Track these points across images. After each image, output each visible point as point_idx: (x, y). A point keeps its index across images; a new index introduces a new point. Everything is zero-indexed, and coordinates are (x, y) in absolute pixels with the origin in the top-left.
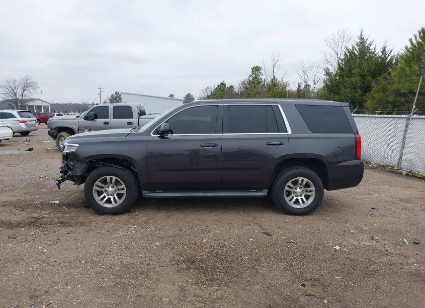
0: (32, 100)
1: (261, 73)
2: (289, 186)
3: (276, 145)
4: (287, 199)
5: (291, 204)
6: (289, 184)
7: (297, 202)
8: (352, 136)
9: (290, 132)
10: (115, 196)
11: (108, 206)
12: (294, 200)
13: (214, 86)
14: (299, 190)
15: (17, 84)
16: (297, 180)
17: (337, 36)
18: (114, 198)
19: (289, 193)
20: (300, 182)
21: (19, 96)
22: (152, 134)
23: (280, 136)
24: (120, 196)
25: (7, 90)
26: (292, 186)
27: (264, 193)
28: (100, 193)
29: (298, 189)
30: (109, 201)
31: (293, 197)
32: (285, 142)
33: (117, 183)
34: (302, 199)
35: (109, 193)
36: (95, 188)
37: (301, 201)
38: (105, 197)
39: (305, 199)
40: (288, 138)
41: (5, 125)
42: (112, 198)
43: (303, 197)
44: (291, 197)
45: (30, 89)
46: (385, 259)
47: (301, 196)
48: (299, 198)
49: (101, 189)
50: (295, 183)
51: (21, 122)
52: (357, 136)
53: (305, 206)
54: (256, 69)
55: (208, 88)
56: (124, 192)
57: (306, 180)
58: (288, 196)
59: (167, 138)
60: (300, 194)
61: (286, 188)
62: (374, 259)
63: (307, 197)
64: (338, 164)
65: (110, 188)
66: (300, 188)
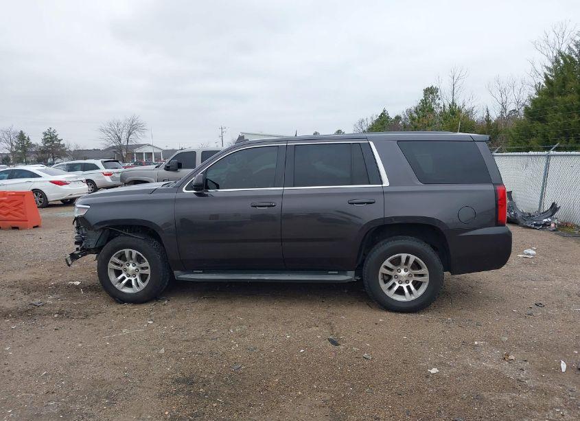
0: (139, 146)
1: (438, 96)
2: (386, 267)
3: (364, 203)
4: (384, 287)
5: (391, 294)
6: (387, 263)
7: (400, 291)
8: (490, 187)
9: (386, 183)
10: (137, 277)
11: (127, 290)
12: (395, 288)
13: (372, 118)
14: (403, 273)
15: (121, 126)
16: (400, 258)
17: (552, 36)
18: (136, 280)
19: (387, 278)
20: (403, 260)
21: (124, 142)
22: (184, 190)
23: (371, 190)
24: (143, 277)
25: (110, 135)
26: (391, 266)
27: (349, 276)
28: (118, 273)
29: (403, 271)
30: (129, 284)
31: (394, 284)
32: (379, 200)
33: (139, 259)
34: (408, 288)
35: (129, 273)
36: (111, 265)
37: (406, 291)
38: (124, 278)
39: (412, 288)
40: (384, 193)
41: (79, 179)
42: (133, 279)
43: (410, 284)
44: (390, 283)
45: (137, 132)
46: (506, 397)
47: (407, 282)
48: (404, 286)
49: (119, 268)
50: (397, 262)
51: (106, 175)
52: (498, 188)
53: (413, 298)
54: (430, 91)
55: (363, 121)
56: (148, 272)
57: (413, 258)
58: (386, 282)
59: (207, 195)
60: (405, 279)
61: (383, 270)
62: (485, 395)
63: (417, 285)
64: (464, 232)
65: (131, 266)
66: (406, 270)
